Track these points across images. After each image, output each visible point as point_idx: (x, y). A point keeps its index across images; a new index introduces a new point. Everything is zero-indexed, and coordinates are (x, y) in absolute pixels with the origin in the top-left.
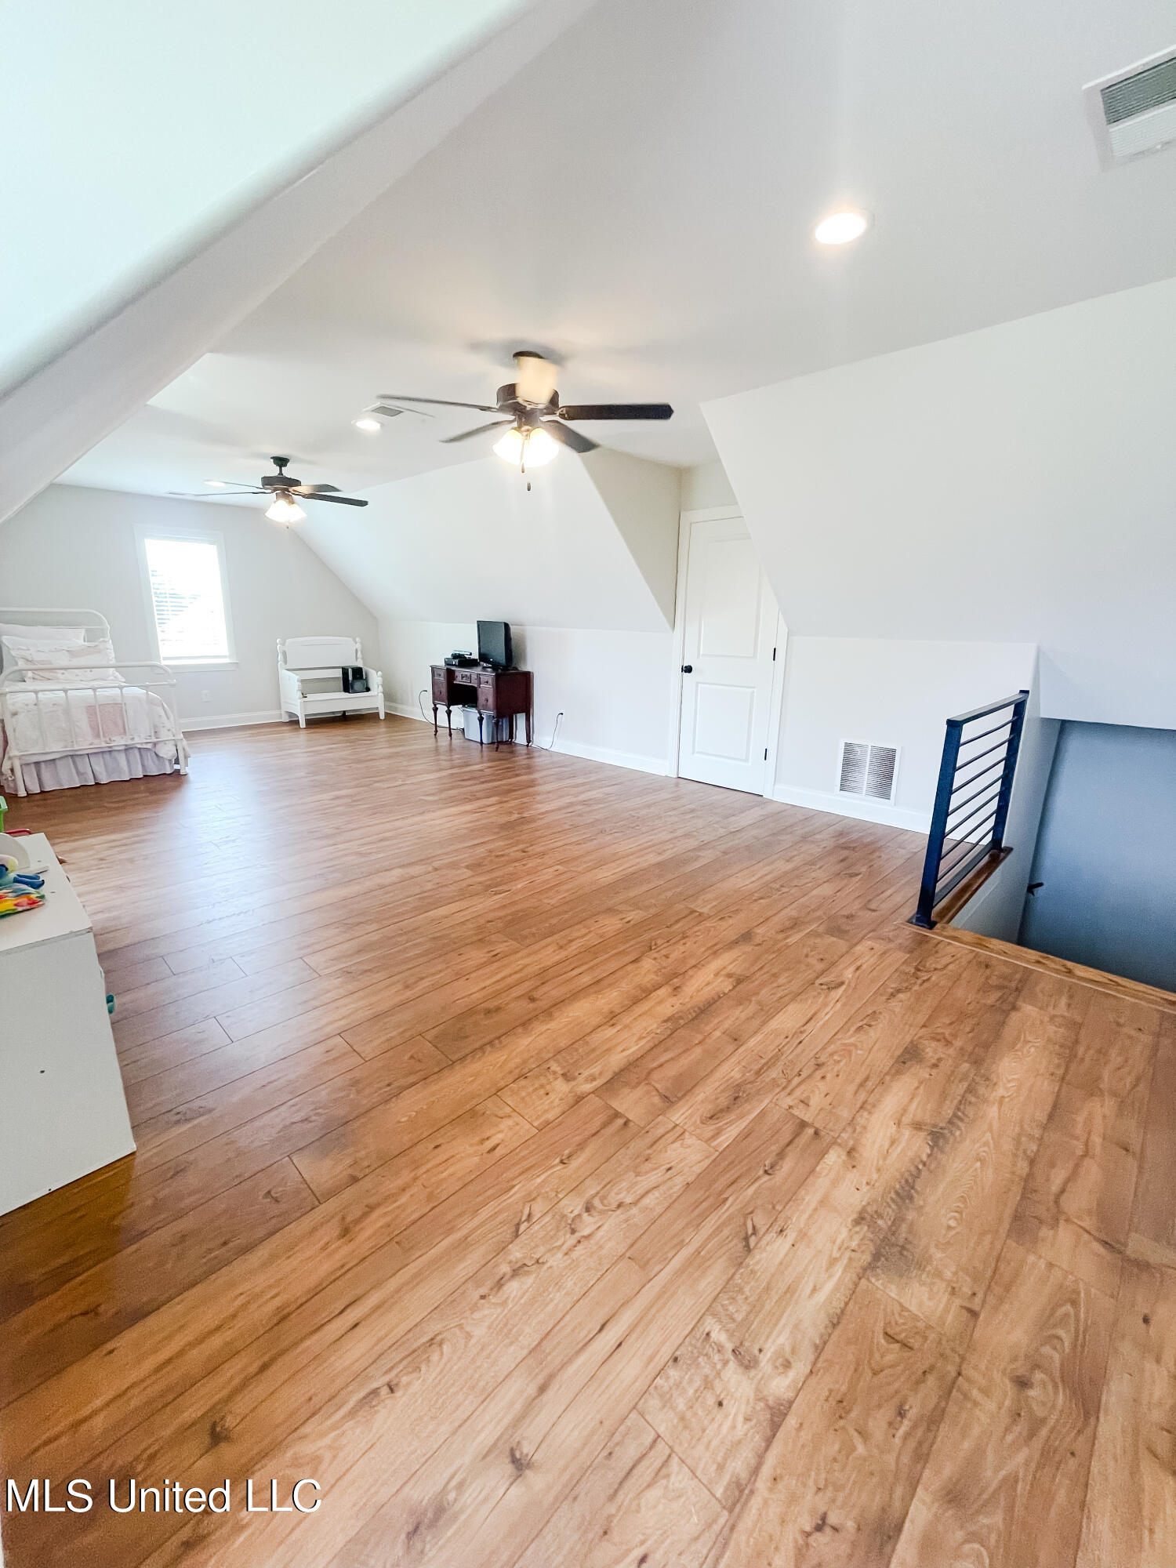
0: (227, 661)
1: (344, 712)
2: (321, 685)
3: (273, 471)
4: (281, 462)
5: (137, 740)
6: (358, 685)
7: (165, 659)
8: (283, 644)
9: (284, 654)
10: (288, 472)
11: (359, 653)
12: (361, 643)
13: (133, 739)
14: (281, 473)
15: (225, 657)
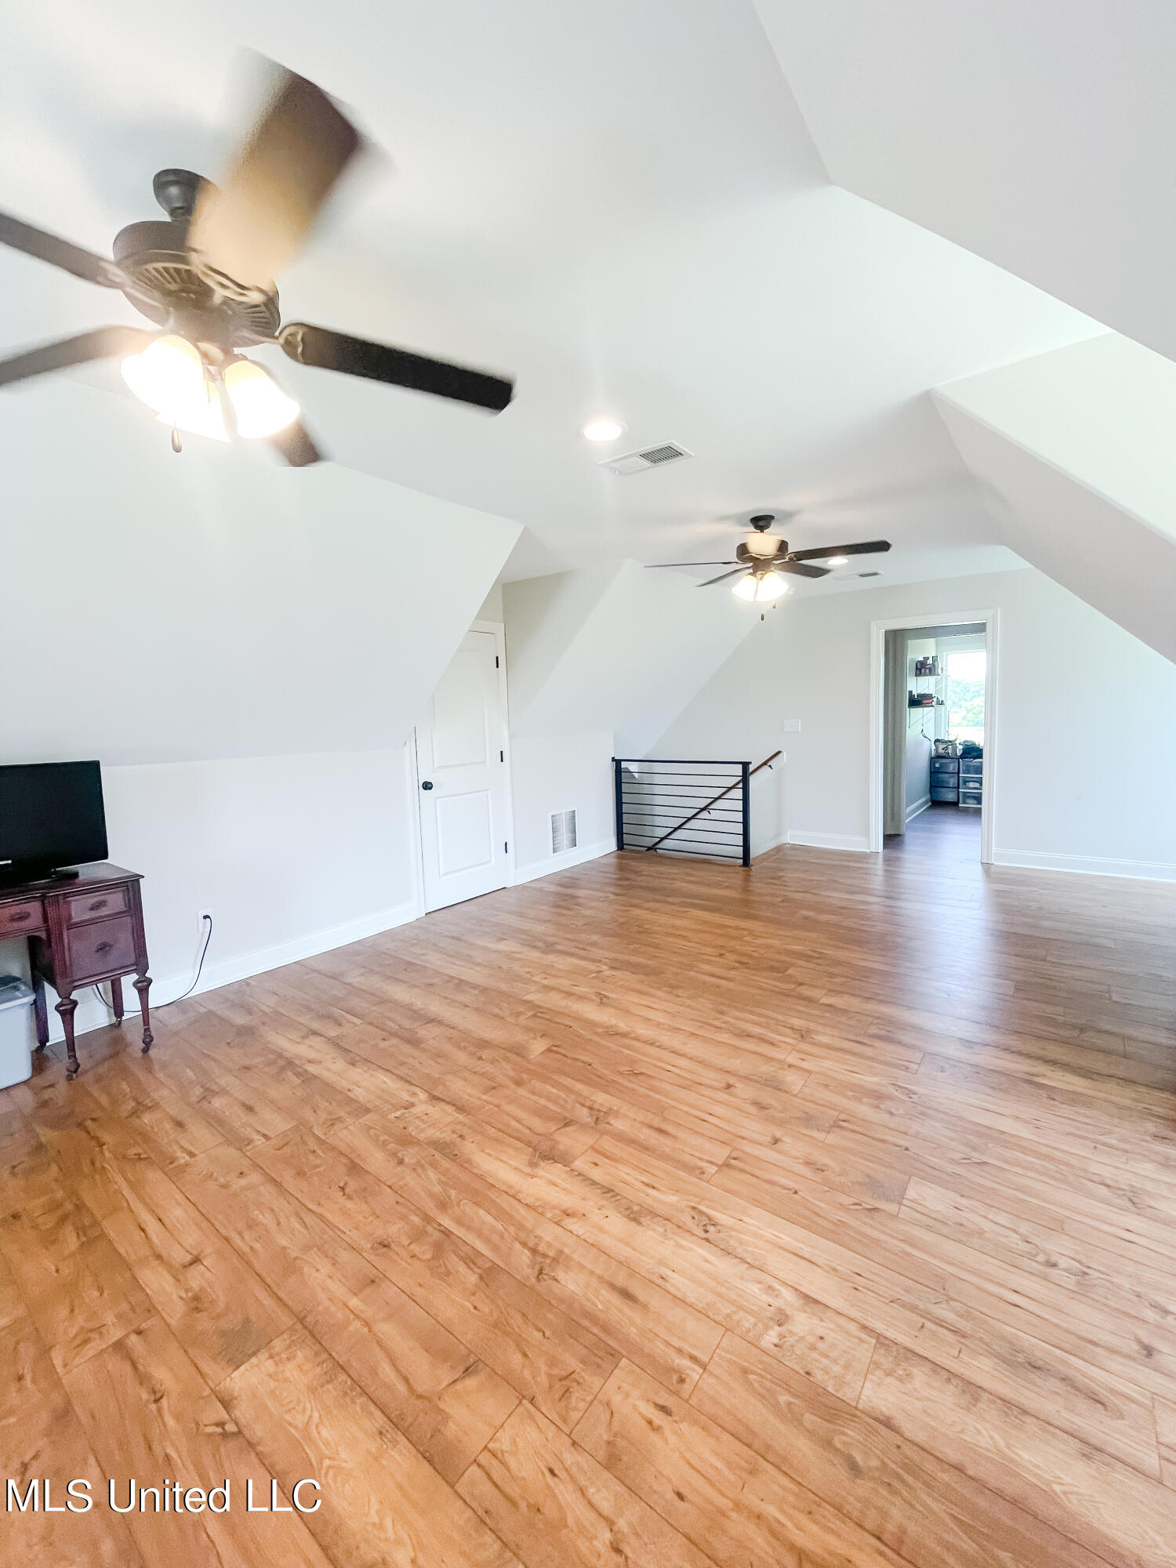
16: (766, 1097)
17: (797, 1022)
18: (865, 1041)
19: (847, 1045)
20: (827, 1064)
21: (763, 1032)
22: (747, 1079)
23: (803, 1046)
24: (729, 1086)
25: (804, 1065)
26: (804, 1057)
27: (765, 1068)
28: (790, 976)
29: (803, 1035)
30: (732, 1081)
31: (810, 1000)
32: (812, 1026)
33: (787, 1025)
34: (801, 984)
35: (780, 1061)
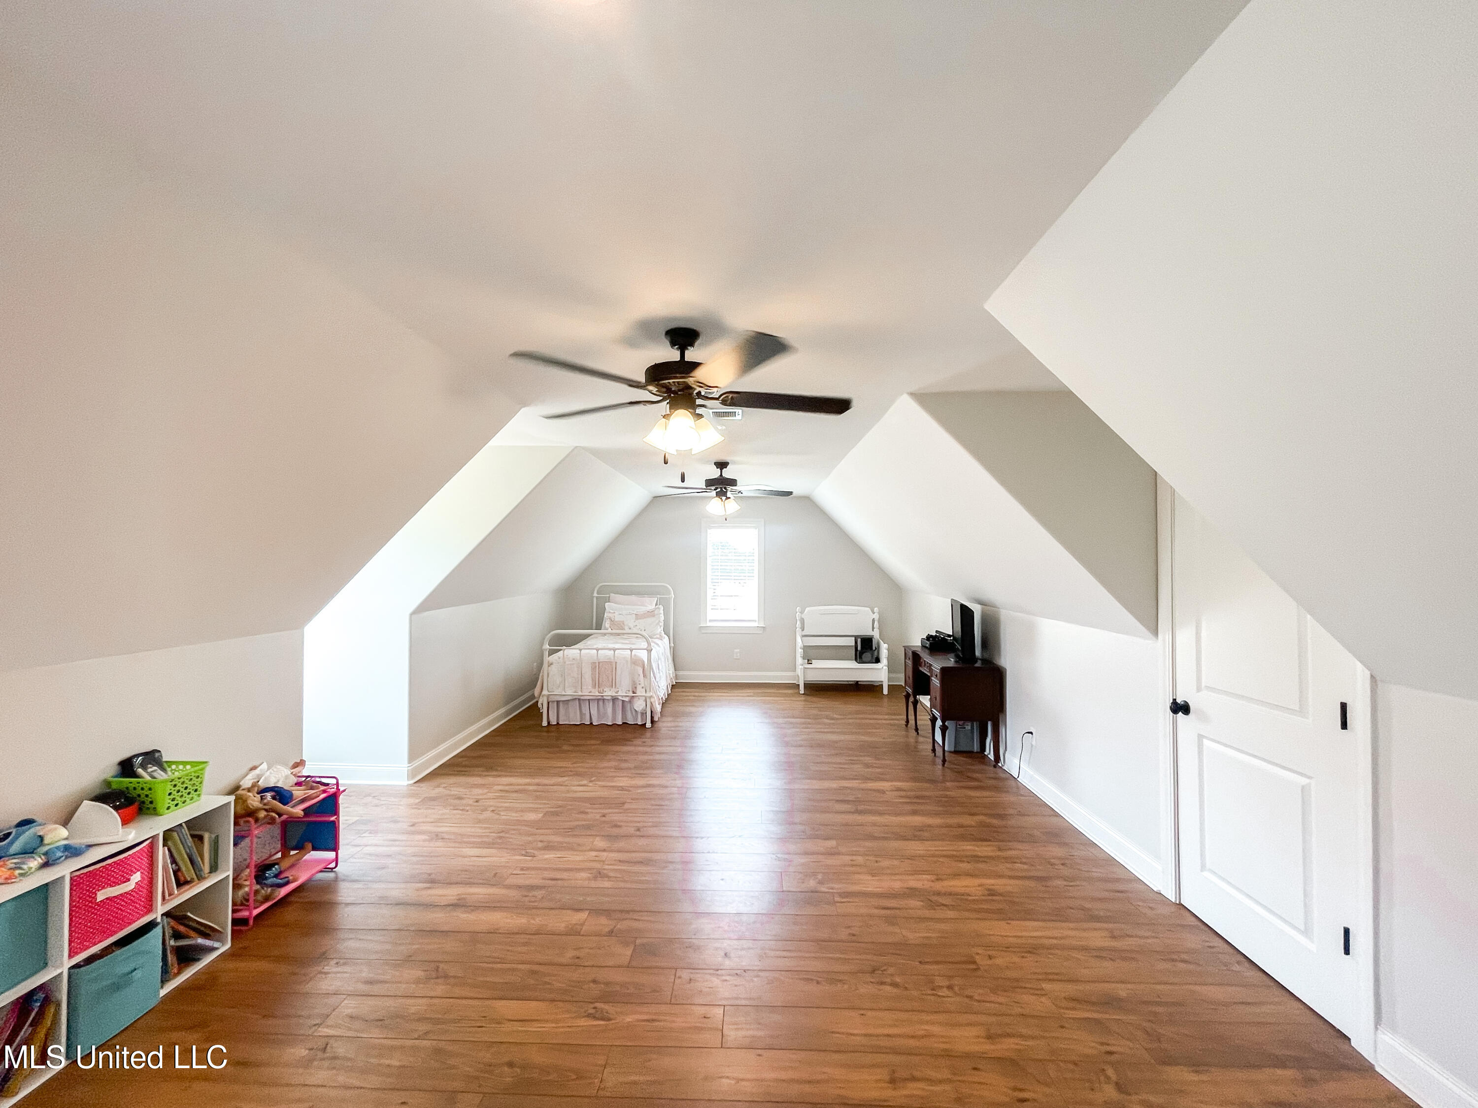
0: (756, 624)
1: (858, 681)
2: (835, 653)
3: (715, 473)
4: (722, 465)
5: (620, 693)
6: (867, 656)
7: (710, 621)
8: (802, 612)
9: (802, 621)
10: (727, 473)
11: (876, 624)
12: (879, 613)
13: (617, 692)
14: (721, 475)
15: (755, 621)
16: (616, 831)
17: (607, 884)
18: (550, 882)
19: (565, 875)
20: (578, 858)
21: (631, 868)
22: (631, 836)
23: (597, 865)
24: (638, 830)
25: (594, 854)
26: (597, 859)
27: (621, 844)
28: (626, 944)
29: (600, 875)
30: (638, 833)
31: (596, 912)
32: (593, 884)
33: (614, 879)
34: (611, 933)
35: (612, 851)
